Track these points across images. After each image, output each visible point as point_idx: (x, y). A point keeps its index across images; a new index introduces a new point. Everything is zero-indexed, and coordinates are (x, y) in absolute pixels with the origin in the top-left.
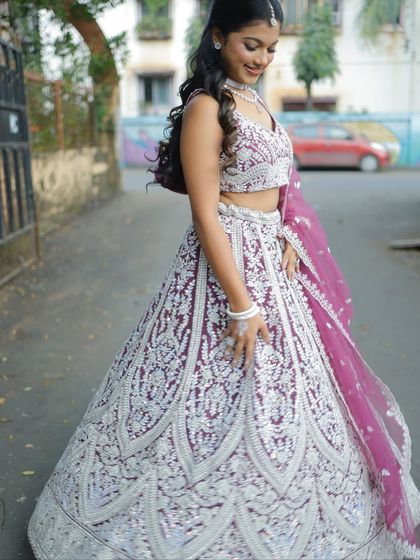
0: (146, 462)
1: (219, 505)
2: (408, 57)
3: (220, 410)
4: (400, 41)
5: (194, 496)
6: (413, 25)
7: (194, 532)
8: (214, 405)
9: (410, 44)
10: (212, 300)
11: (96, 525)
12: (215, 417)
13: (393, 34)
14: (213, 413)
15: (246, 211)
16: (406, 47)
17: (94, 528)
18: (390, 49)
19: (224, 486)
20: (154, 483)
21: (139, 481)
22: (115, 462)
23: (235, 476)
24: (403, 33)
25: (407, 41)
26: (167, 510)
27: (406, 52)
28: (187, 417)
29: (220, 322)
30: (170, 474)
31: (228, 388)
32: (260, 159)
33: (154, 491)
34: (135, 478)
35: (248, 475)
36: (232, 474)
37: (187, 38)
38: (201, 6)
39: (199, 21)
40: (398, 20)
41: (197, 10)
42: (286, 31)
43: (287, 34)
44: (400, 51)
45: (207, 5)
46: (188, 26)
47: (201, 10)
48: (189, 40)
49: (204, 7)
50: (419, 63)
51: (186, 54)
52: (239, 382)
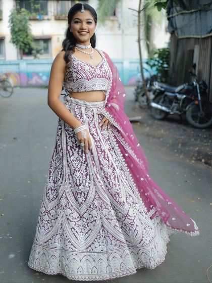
0: (59, 210)
1: (95, 221)
2: (120, 32)
3: (81, 182)
4: (117, 25)
5: (84, 220)
6: (122, 17)
7: (89, 233)
8: (78, 180)
9: (121, 26)
10: (68, 136)
11: (46, 242)
12: (80, 185)
13: (113, 21)
14: (78, 183)
15: (77, 100)
16: (119, 27)
17: (45, 244)
18: (112, 28)
19: (94, 213)
20: (65, 217)
21: (59, 219)
22: (44, 214)
23: (98, 208)
24: (117, 20)
25: (120, 25)
26: (75, 227)
27: (119, 30)
28: (71, 187)
29: (73, 145)
30: (71, 212)
31: (82, 172)
32: (80, 77)
33: (66, 220)
34: (57, 218)
35: (103, 205)
36: (96, 207)
37: (10, 20)
38: (16, 3)
39: (16, 12)
40: (114, 14)
41: (14, 6)
42: (61, 18)
43: (62, 20)
44: (116, 29)
45: (19, 3)
46: (10, 14)
47: (17, 6)
48: (10, 21)
49: (18, 4)
50: (126, 35)
51: (10, 28)
52: (86, 169)
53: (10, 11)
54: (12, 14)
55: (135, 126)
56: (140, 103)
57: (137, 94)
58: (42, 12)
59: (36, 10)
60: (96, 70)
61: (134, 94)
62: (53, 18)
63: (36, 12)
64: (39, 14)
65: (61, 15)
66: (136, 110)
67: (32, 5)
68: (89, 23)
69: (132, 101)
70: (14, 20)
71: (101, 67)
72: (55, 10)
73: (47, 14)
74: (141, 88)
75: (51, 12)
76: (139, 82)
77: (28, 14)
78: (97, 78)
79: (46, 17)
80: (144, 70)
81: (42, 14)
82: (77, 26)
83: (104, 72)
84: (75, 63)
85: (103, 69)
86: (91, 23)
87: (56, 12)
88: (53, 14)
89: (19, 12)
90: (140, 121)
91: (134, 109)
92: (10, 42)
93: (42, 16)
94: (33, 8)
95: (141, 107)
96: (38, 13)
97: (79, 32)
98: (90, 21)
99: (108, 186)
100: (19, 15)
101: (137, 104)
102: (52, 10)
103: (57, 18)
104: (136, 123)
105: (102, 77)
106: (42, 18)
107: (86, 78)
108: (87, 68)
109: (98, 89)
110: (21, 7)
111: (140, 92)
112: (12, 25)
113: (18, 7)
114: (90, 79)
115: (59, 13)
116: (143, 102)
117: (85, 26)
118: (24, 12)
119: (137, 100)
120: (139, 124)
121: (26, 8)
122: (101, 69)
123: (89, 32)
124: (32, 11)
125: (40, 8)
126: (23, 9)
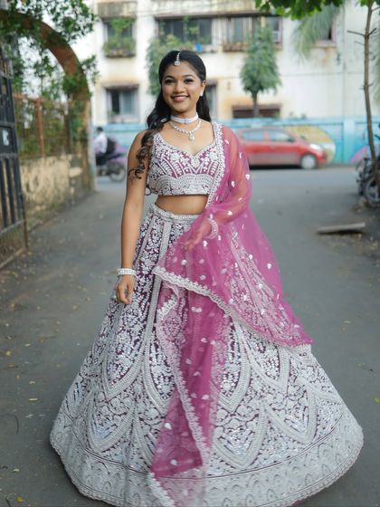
2: (340, 68)
4: (333, 55)
6: (343, 41)
9: (342, 58)
13: (326, 49)
16: (338, 59)
18: (325, 62)
24: (335, 48)
25: (339, 55)
27: (338, 64)
32: (162, 173)
37: (148, 56)
38: (159, 27)
39: (158, 41)
40: (330, 37)
41: (155, 31)
42: (234, 48)
43: (236, 51)
44: (333, 63)
45: (165, 26)
46: (148, 45)
47: (160, 30)
48: (149, 58)
49: (162, 28)
50: (350, 73)
51: (148, 69)
52: (140, 332)
53: (149, 41)
54: (152, 46)
55: (353, 241)
56: (367, 198)
57: (363, 182)
58: (202, 39)
59: (193, 37)
60: (193, 161)
61: (358, 181)
62: (220, 49)
63: (191, 40)
64: (196, 44)
65: (235, 43)
66: (359, 211)
67: (185, 28)
68: (188, 81)
69: (353, 195)
70: (155, 55)
71: (204, 155)
72: (223, 35)
73: (210, 42)
74: (370, 172)
75: (217, 38)
76: (366, 159)
77: (178, 44)
78: (192, 174)
79: (208, 48)
80: (375, 138)
81: (202, 43)
82: (169, 88)
83: (207, 164)
84: (159, 149)
85: (207, 159)
86: (191, 81)
87: (225, 38)
88: (220, 42)
89: (163, 40)
90: (364, 231)
91: (355, 209)
92: (147, 92)
93: (202, 47)
94: (186, 33)
95: (367, 205)
96: (194, 41)
97: (172, 97)
98: (190, 78)
99: (154, 359)
100: (164, 47)
101: (362, 200)
102: (220, 35)
103: (228, 48)
104: (355, 235)
105: (203, 172)
106: (201, 50)
107: (170, 173)
108: (176, 157)
109: (194, 192)
110: (167, 32)
111: (369, 178)
112: (151, 64)
113: (162, 33)
114: (179, 175)
115: (231, 40)
116: (373, 196)
117: (181, 86)
118: (171, 40)
119: (362, 193)
120: (360, 235)
121: (175, 34)
122: (202, 159)
123: (189, 96)
124: (185, 38)
125: (198, 33)
126: (170, 36)
